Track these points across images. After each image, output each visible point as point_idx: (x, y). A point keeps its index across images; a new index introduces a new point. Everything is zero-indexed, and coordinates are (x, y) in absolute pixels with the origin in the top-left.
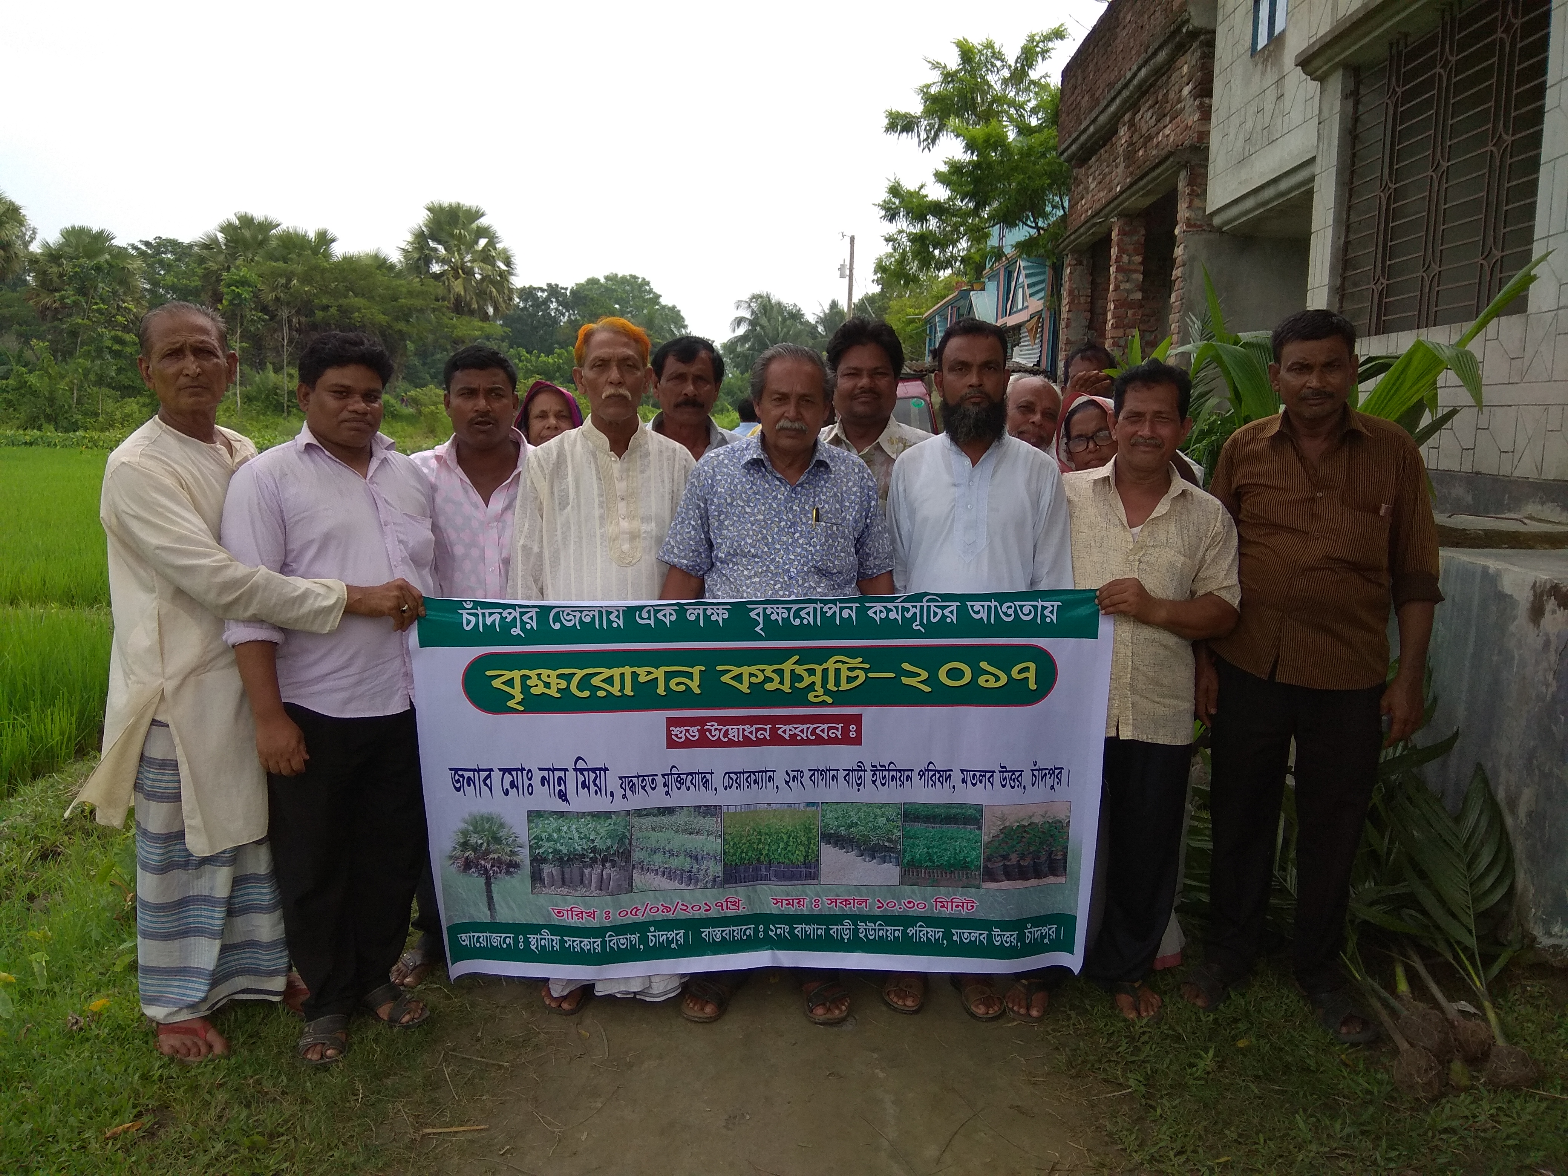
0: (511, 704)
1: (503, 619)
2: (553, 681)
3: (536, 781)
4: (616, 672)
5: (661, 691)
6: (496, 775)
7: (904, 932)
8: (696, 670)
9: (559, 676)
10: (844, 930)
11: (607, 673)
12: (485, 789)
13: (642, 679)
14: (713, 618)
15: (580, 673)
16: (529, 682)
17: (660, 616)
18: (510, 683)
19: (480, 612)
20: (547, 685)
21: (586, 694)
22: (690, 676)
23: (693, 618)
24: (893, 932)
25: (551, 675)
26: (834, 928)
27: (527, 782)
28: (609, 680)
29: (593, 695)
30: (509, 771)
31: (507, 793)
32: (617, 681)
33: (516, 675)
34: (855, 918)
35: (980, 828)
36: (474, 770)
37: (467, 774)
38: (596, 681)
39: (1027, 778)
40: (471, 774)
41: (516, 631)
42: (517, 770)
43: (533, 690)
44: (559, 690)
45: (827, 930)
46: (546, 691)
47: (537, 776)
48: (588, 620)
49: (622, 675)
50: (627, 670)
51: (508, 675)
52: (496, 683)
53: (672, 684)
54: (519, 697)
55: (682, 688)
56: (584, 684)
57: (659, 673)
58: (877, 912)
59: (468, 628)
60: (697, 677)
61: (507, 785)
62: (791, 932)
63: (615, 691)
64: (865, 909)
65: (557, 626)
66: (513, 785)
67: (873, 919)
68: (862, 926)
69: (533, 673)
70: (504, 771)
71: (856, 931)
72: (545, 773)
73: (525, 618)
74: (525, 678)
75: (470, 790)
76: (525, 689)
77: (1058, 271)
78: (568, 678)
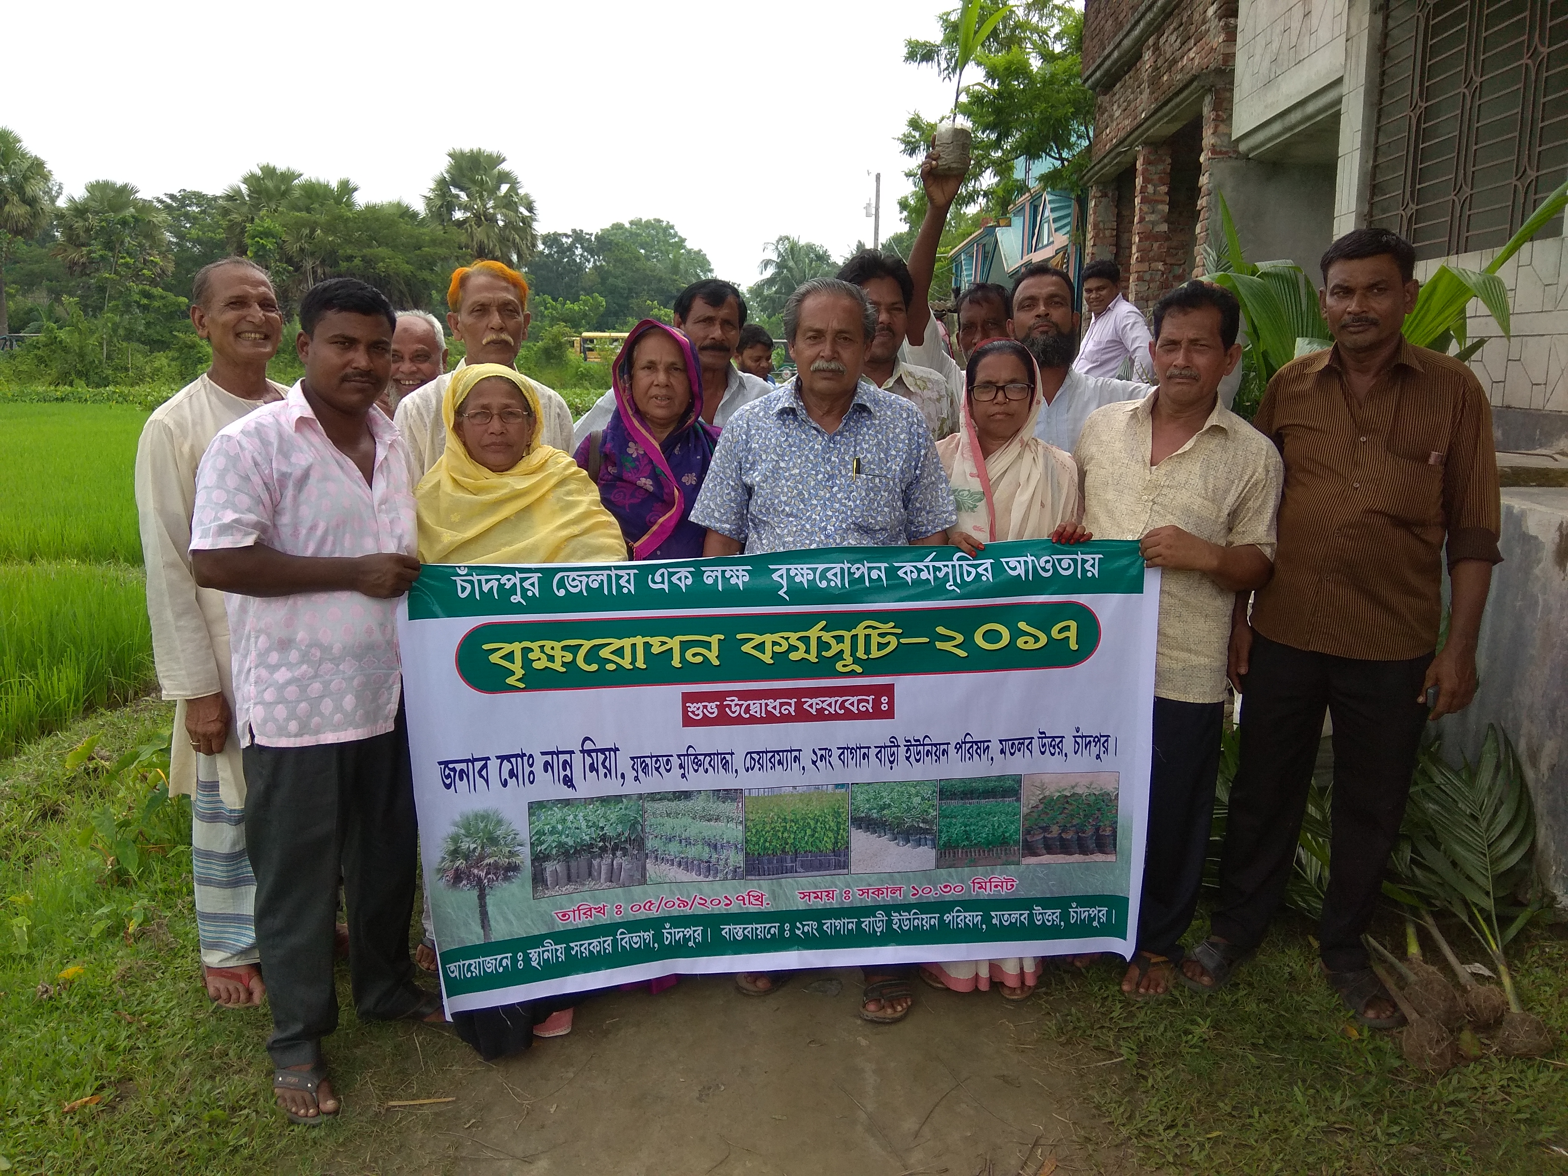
0: (511, 681)
1: (501, 586)
2: (558, 653)
3: (538, 767)
4: (627, 643)
5: (676, 663)
6: (493, 764)
7: (941, 919)
8: (714, 640)
9: (564, 648)
10: (876, 923)
11: (617, 643)
12: (480, 781)
13: (656, 650)
14: (733, 581)
15: (587, 645)
16: (531, 656)
17: (674, 579)
18: (509, 657)
19: (475, 578)
20: (551, 658)
21: (594, 667)
22: (707, 645)
23: (710, 581)
24: (928, 920)
25: (554, 647)
26: (866, 922)
27: (527, 769)
28: (619, 652)
29: (602, 668)
30: (508, 758)
31: (505, 784)
32: (628, 652)
33: (517, 647)
34: (888, 909)
35: (1018, 800)
36: (467, 761)
37: (458, 767)
38: (604, 653)
39: (1068, 745)
40: (463, 766)
41: (516, 599)
42: (516, 756)
43: (536, 665)
44: (564, 664)
45: (859, 924)
46: (550, 665)
47: (540, 761)
48: (595, 585)
49: (634, 646)
50: (639, 640)
51: (507, 648)
52: (495, 658)
53: (688, 655)
54: (520, 673)
55: (699, 659)
56: (592, 655)
57: (674, 643)
58: (913, 900)
59: (463, 596)
60: (715, 647)
61: (505, 775)
62: (820, 929)
63: (626, 663)
64: (899, 898)
65: (562, 593)
66: (512, 774)
67: (907, 907)
68: (895, 916)
69: (535, 646)
70: (502, 758)
71: (889, 922)
72: (548, 758)
73: (526, 585)
74: (526, 651)
75: (462, 785)
76: (527, 663)
77: (1082, 203)
78: (574, 650)
